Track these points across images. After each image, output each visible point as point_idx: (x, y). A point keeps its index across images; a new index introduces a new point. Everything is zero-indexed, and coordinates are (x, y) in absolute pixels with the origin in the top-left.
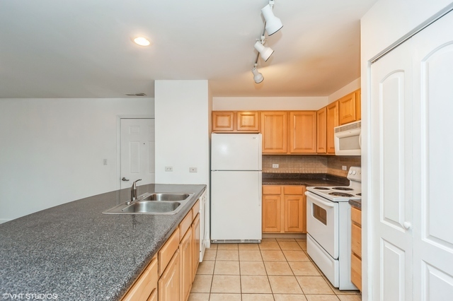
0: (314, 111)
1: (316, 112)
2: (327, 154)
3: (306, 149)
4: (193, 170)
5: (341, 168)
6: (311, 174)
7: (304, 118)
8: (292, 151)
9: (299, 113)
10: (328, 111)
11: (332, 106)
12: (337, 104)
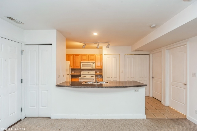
1: (67, 55)
10: (75, 56)
11: (77, 55)
12: (80, 55)
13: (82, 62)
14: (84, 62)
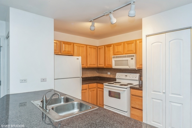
0: (96, 46)
1: (97, 47)
2: (105, 67)
3: (93, 65)
4: (44, 80)
5: (107, 73)
6: (92, 77)
7: (93, 49)
8: (88, 66)
9: (91, 47)
10: (106, 48)
11: (109, 46)
12: (112, 45)
13: (114, 57)
14: (117, 57)
